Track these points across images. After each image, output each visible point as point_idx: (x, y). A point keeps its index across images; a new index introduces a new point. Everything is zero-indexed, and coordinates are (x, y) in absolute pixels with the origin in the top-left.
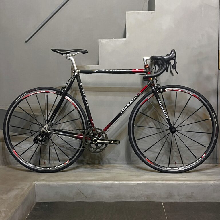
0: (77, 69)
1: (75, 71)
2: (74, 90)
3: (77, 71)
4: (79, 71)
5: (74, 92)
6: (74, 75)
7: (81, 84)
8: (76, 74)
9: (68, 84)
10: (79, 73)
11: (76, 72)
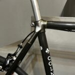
0: (42, 20)
1: (36, 24)
2: (33, 53)
3: (41, 23)
4: (46, 23)
5: (33, 56)
6: (34, 31)
7: (47, 52)
8: (38, 29)
9: (21, 47)
10: (44, 27)
11: (38, 26)
